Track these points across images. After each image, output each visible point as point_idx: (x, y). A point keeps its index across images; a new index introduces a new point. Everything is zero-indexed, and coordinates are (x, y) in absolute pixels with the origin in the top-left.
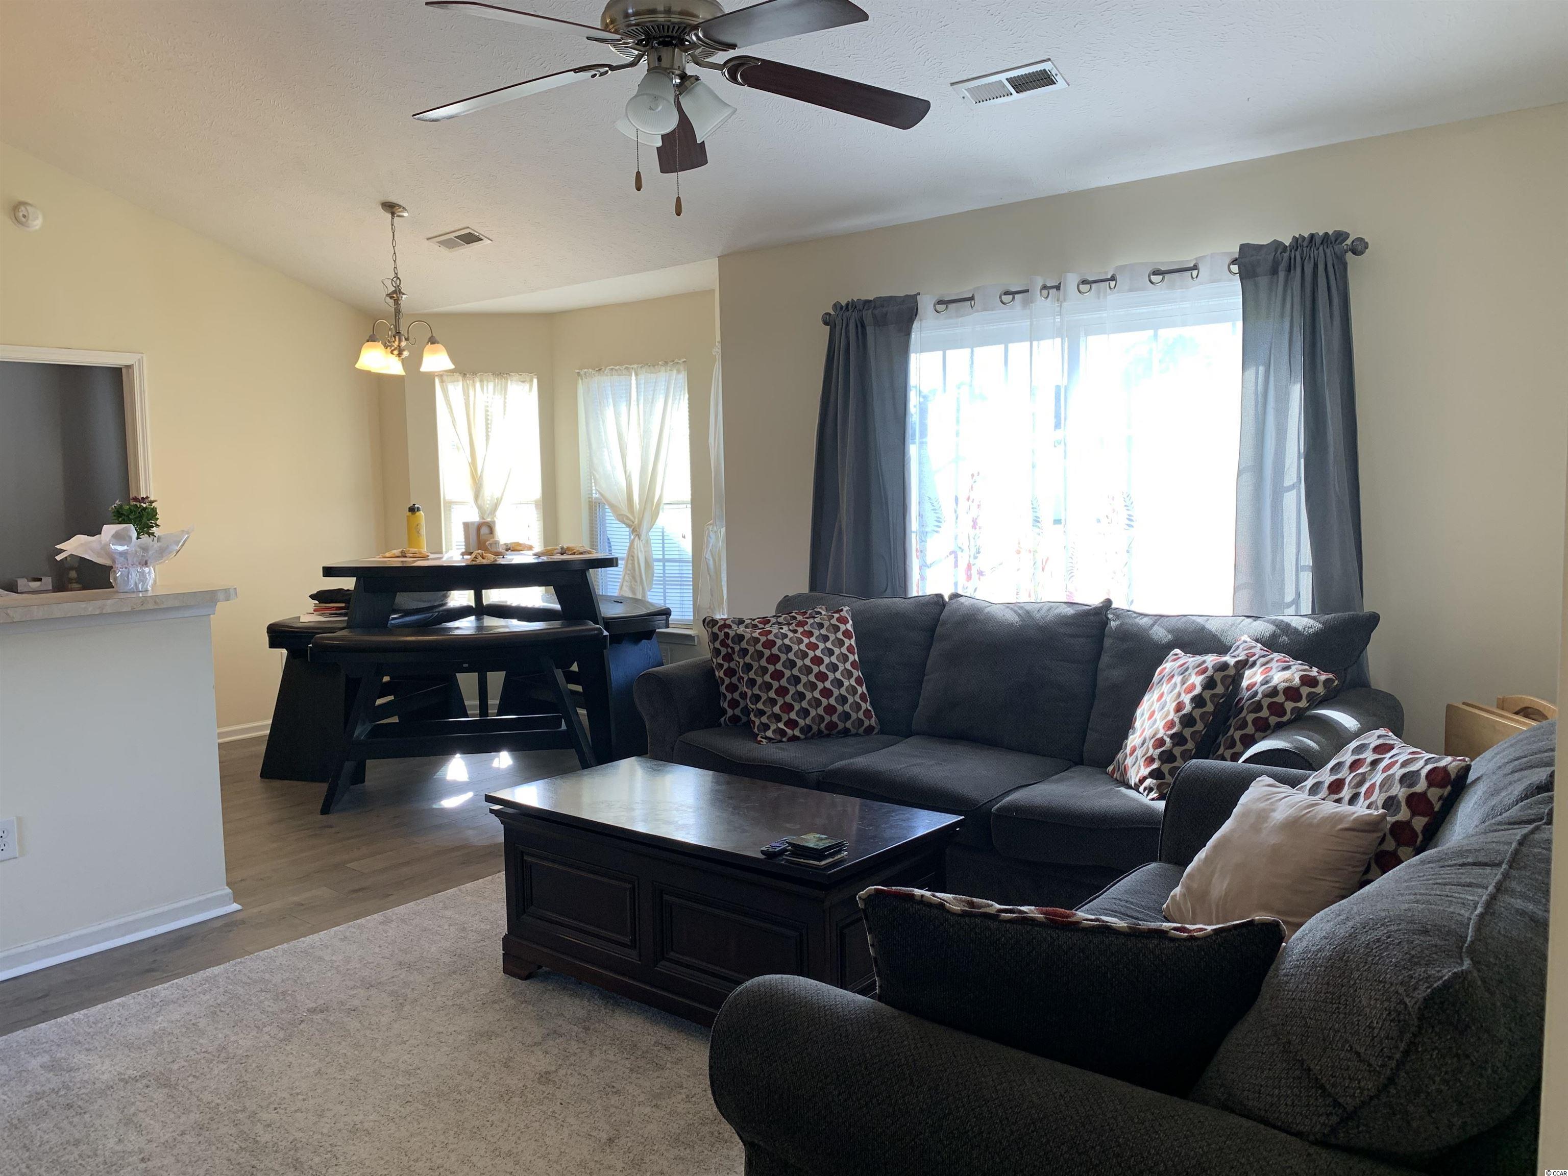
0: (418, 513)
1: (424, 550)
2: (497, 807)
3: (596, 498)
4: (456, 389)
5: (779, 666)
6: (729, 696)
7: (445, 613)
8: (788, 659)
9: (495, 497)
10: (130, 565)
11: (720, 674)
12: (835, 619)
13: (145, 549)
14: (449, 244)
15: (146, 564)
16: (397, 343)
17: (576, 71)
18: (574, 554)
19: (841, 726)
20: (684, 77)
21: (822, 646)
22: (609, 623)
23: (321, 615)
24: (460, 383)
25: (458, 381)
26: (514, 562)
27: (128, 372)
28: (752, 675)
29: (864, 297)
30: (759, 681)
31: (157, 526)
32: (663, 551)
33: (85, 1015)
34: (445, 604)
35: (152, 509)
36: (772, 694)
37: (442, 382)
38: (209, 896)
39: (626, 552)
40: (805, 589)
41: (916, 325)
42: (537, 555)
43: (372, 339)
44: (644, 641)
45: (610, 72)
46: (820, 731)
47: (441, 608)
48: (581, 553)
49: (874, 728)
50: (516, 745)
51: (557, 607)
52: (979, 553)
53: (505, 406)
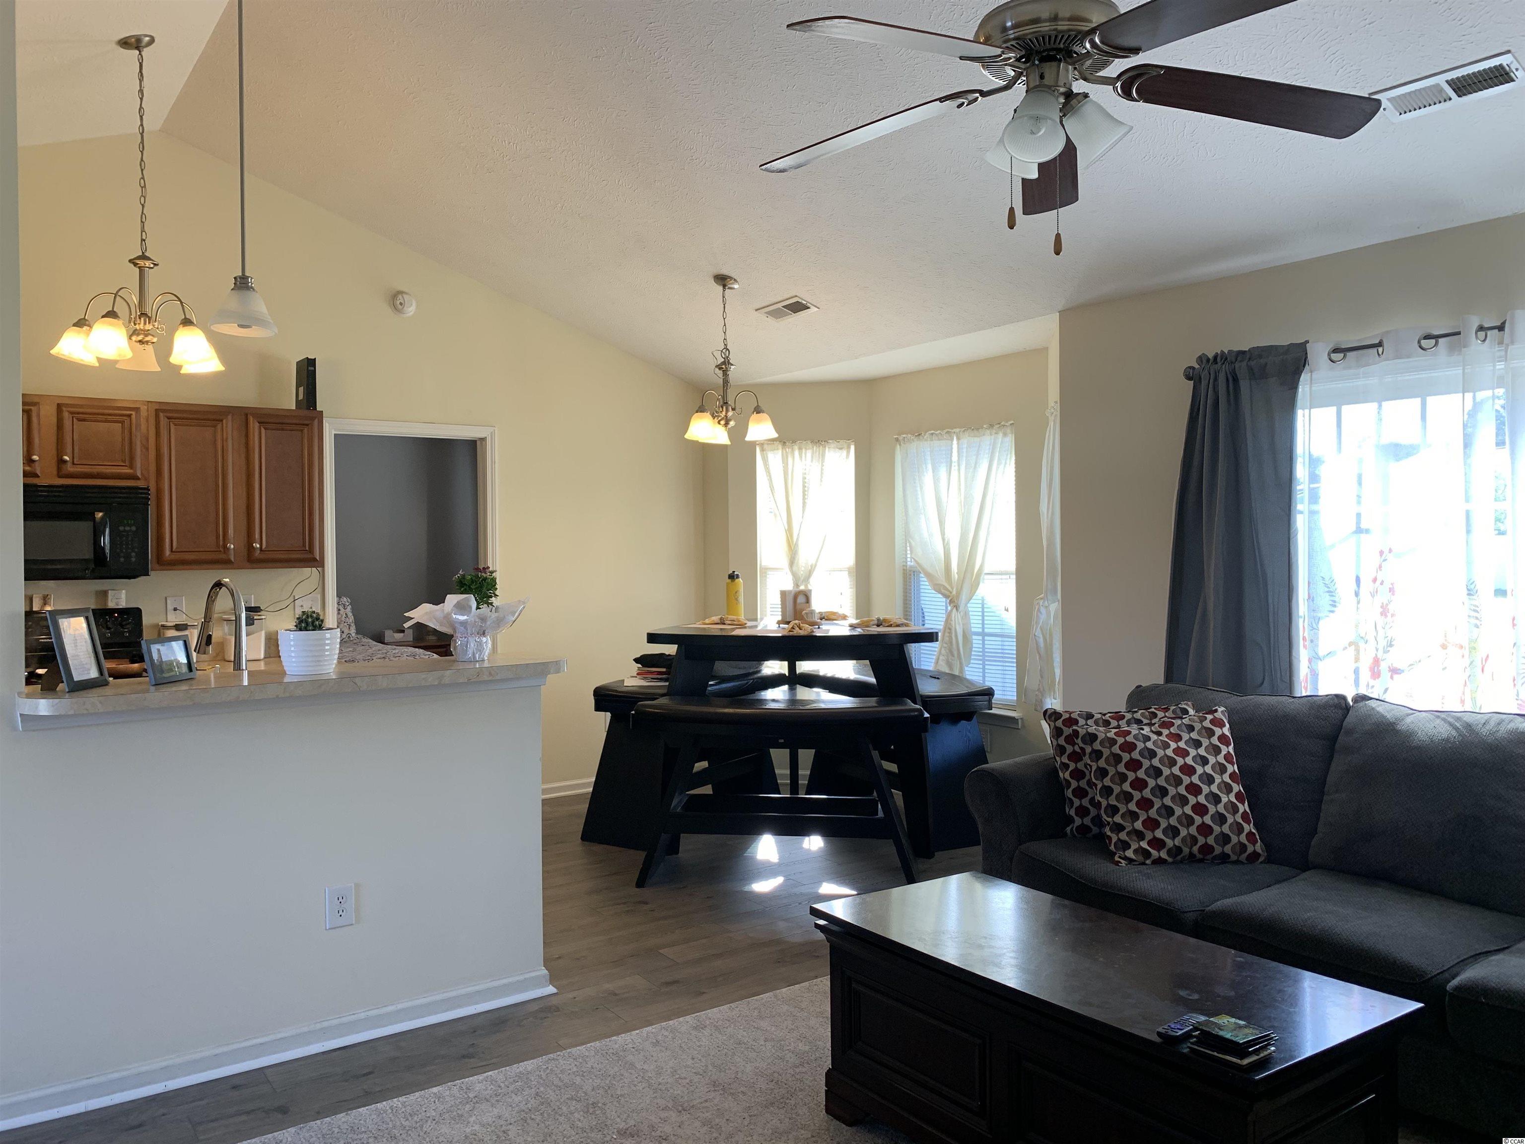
0: (737, 580)
1: (742, 617)
2: (822, 922)
3: (911, 567)
4: (775, 457)
5: (1141, 774)
6: (1077, 802)
7: (760, 681)
8: (1152, 766)
9: (810, 564)
10: (469, 635)
11: (1065, 775)
12: (1208, 721)
13: (483, 619)
14: (776, 314)
15: (484, 634)
16: (724, 413)
17: (941, 100)
18: (891, 626)
19: (1218, 850)
20: (1069, 95)
21: (1193, 752)
22: (928, 702)
23: (644, 679)
24: (780, 451)
25: (778, 449)
26: (831, 634)
27: (481, 443)
28: (1107, 782)
29: (1236, 348)
30: (1117, 789)
31: (496, 596)
32: (983, 624)
33: (403, 1104)
34: (759, 671)
35: (492, 579)
36: (1132, 806)
37: (762, 450)
38: (527, 976)
39: (943, 623)
40: (1161, 680)
41: (1305, 377)
42: (853, 627)
43: (701, 409)
44: (963, 722)
45: (980, 98)
46: (1191, 855)
47: (756, 676)
48: (898, 626)
49: (1259, 855)
50: (828, 830)
51: (873, 680)
52: (1391, 645)
53: (822, 473)
